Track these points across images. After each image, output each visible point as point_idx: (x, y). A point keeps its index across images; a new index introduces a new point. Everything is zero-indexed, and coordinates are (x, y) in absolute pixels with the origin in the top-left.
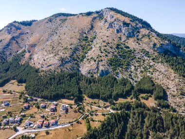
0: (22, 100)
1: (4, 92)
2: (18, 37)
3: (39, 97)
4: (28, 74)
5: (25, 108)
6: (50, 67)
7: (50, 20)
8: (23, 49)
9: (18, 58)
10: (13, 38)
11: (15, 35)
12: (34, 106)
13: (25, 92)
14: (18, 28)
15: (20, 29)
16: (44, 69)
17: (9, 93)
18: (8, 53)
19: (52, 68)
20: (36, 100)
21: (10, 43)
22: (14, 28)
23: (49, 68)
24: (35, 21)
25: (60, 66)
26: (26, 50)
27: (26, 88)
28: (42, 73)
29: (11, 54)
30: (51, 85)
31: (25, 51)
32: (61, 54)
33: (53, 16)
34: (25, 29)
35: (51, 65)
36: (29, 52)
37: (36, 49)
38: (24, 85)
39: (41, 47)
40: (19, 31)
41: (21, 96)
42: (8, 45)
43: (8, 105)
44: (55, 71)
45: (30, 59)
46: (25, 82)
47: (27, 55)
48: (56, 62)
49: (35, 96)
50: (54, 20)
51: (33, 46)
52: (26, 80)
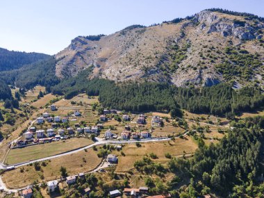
0: (96, 112)
1: (73, 103)
2: (83, 53)
3: (118, 109)
4: (100, 86)
5: (102, 120)
6: (130, 78)
7: (123, 33)
8: (90, 65)
9: (84, 74)
10: (78, 54)
11: (80, 50)
12: (113, 119)
13: (99, 104)
14: (84, 43)
15: (86, 44)
16: (122, 80)
17: (78, 105)
18: (72, 70)
19: (133, 79)
20: (116, 113)
21: (74, 58)
22: (79, 43)
23: (128, 79)
24: (103, 35)
25: (143, 76)
26: (95, 65)
27: (100, 99)
28: (120, 85)
29: (75, 71)
30: (135, 96)
31: (93, 66)
32: (144, 63)
33: (126, 29)
34: (92, 44)
35: (131, 76)
36: (98, 66)
37: (107, 63)
38: (97, 97)
39: (113, 61)
40: (85, 46)
41: (94, 108)
42: (72, 61)
43: (80, 115)
44: (137, 82)
45: (100, 74)
46: (97, 95)
47: (96, 70)
48: (138, 72)
49: (113, 108)
50: (128, 32)
51: (104, 60)
52: (98, 91)
